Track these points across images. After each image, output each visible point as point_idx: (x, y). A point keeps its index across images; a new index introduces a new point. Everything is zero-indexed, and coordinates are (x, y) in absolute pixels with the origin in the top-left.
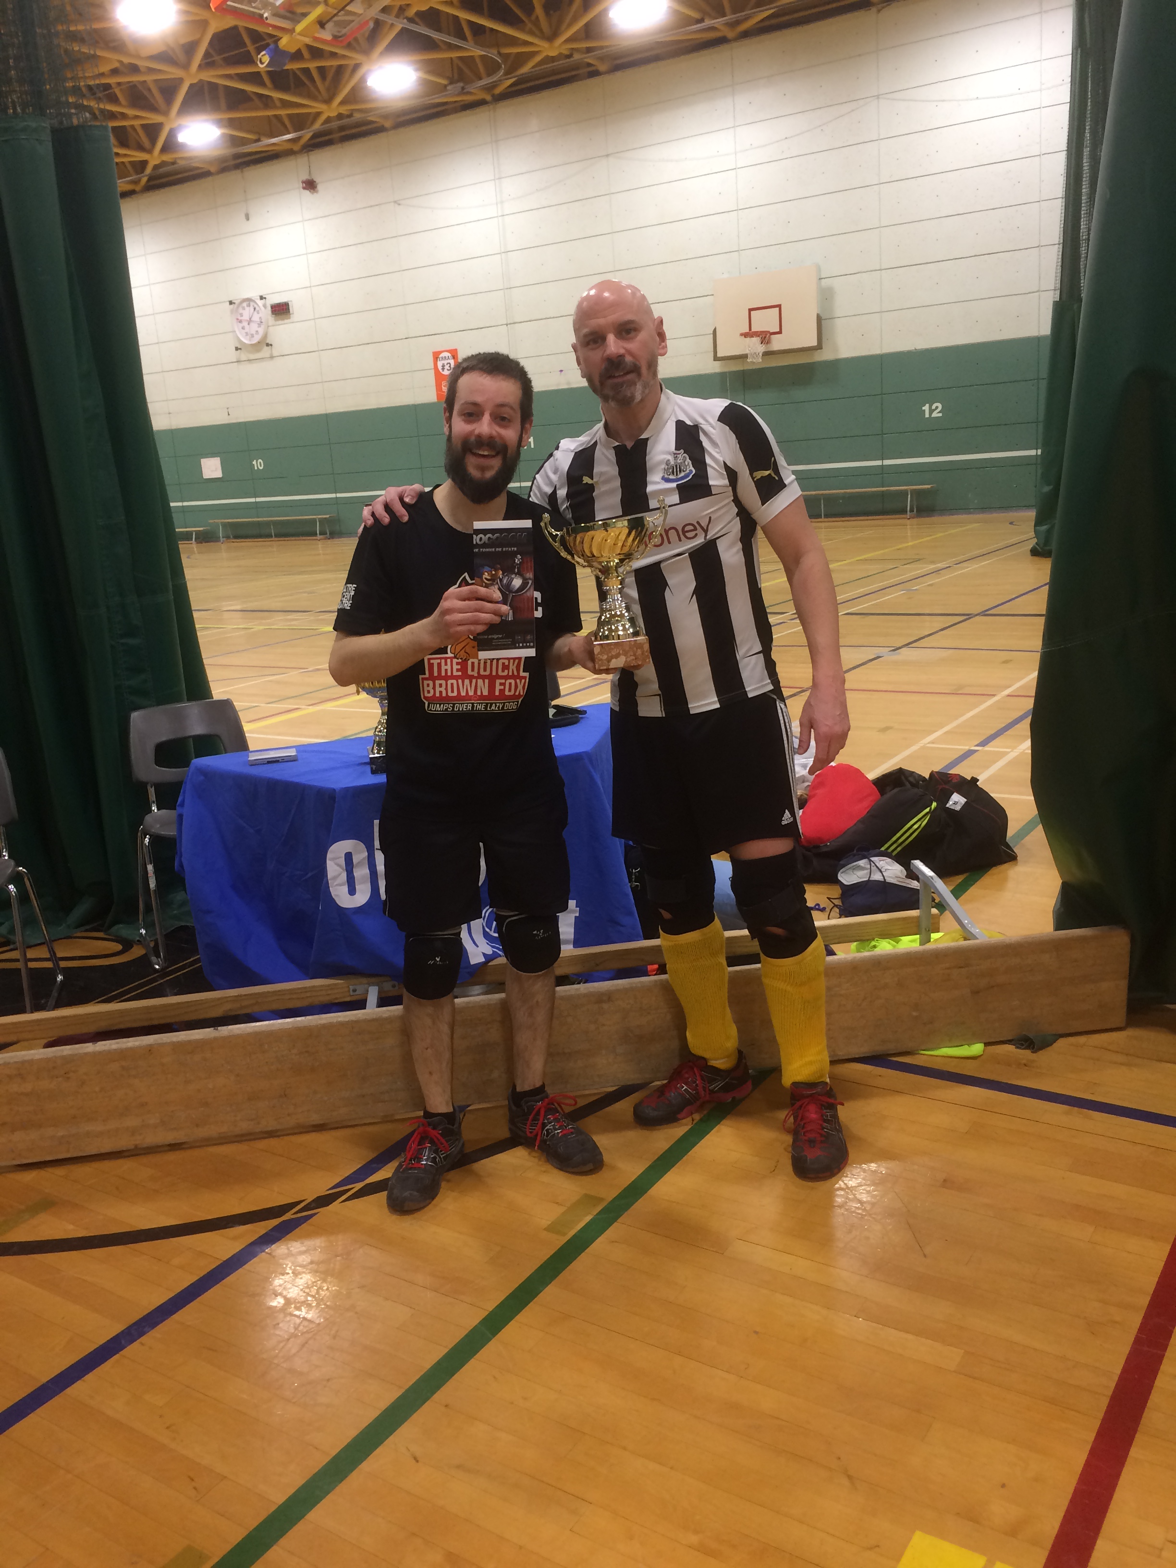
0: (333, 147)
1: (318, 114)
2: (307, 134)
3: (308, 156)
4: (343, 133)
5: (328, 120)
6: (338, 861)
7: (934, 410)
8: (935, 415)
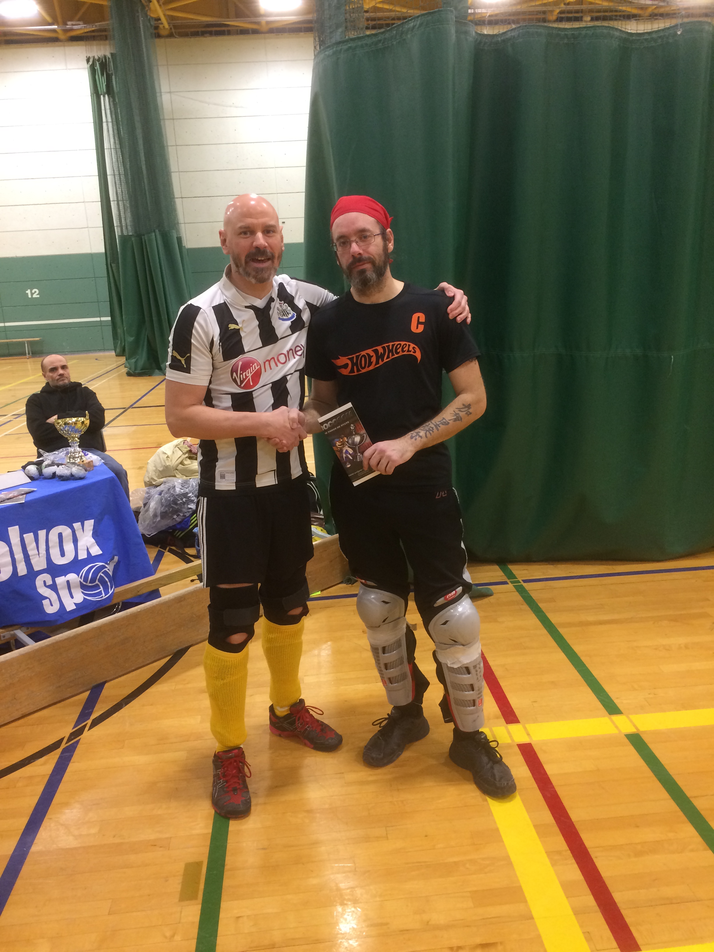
7: (34, 293)
8: (35, 296)
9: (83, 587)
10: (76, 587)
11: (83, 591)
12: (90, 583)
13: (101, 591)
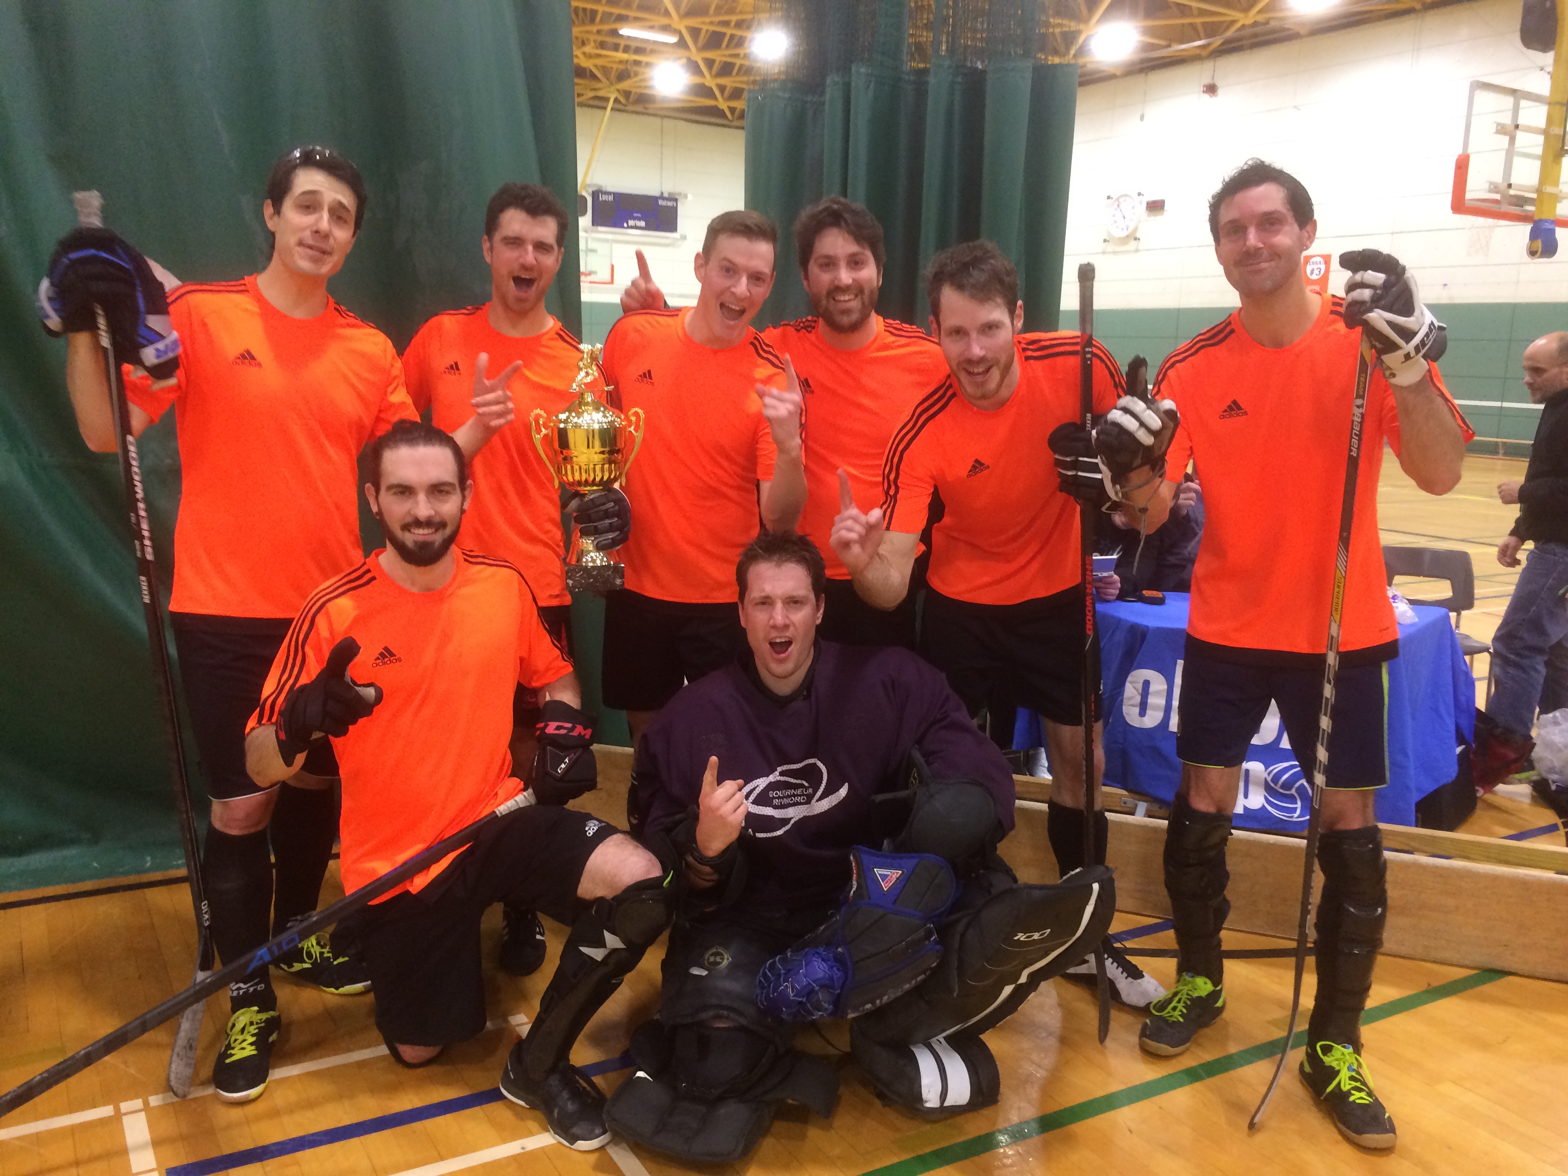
0: (1242, 53)
1: (1233, 22)
2: (1217, 41)
3: (1215, 62)
4: (1256, 40)
5: (1243, 26)
6: (1135, 685)
9: (1268, 788)
10: (1257, 784)
11: (1267, 795)
12: (1282, 787)
13: (1296, 808)
